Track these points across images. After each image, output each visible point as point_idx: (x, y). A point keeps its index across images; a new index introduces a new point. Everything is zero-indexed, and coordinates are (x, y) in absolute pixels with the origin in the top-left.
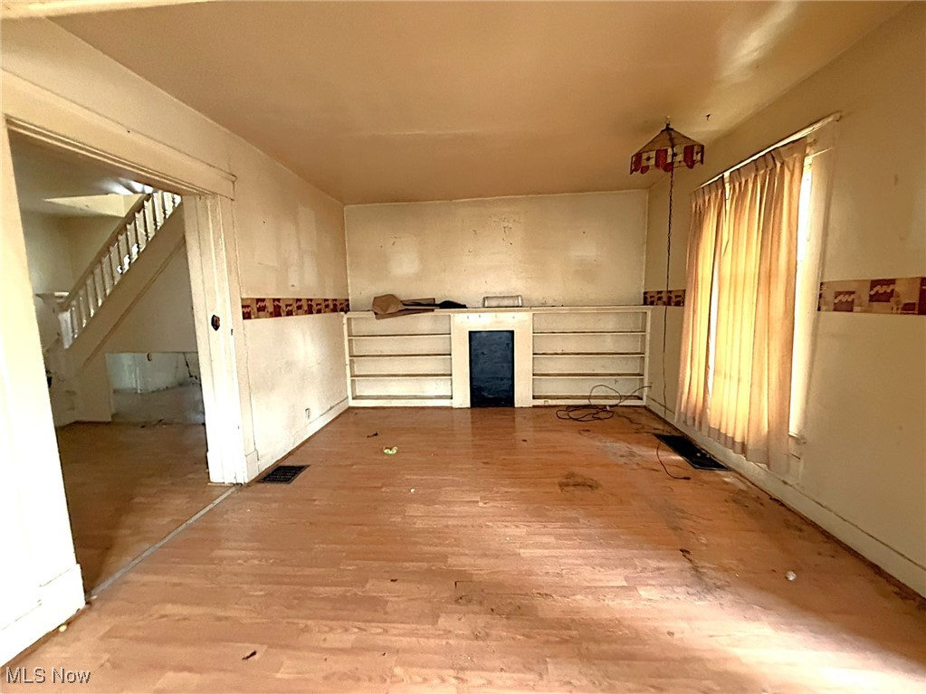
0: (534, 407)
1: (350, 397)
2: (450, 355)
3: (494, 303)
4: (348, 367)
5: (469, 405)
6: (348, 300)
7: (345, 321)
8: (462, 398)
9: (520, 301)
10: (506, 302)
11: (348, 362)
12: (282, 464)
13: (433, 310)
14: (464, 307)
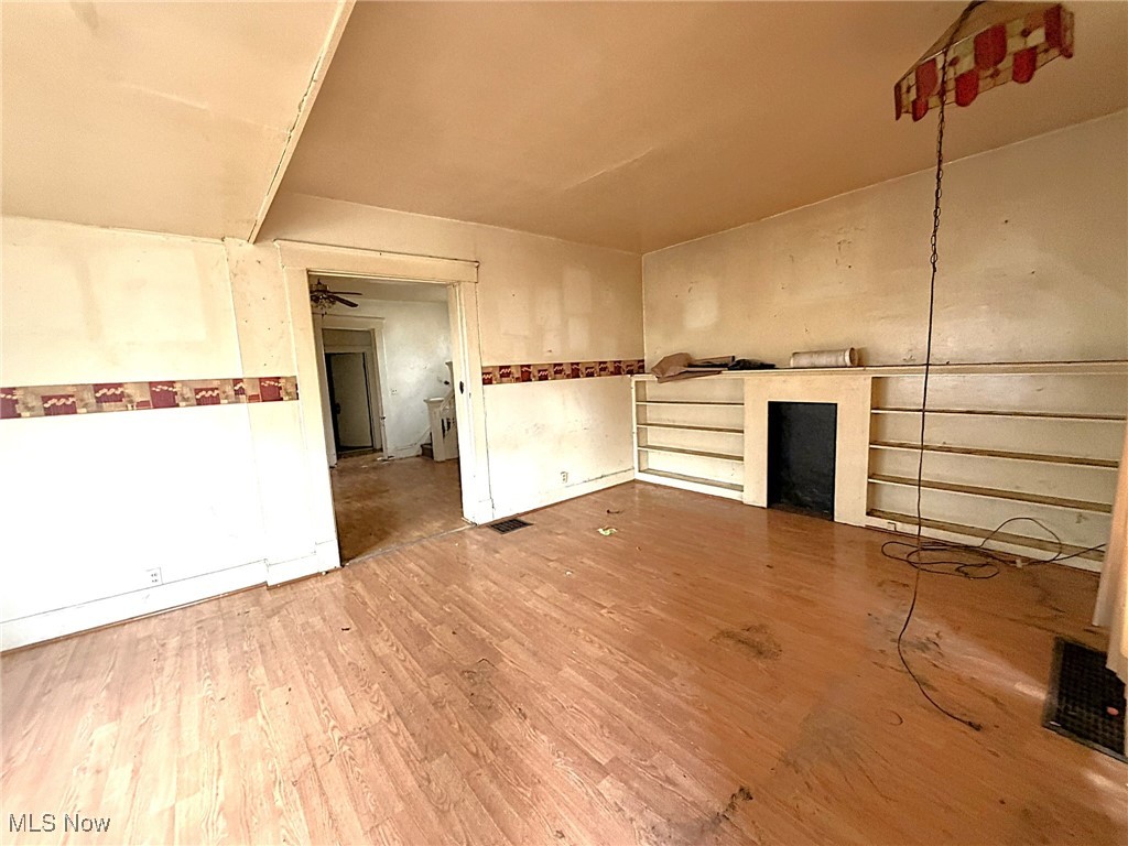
0: (868, 528)
1: (637, 469)
2: (742, 432)
3: (804, 361)
4: (635, 435)
5: (765, 505)
6: (643, 361)
7: (633, 385)
8: (755, 492)
9: (847, 358)
10: (823, 360)
11: (635, 430)
12: (519, 518)
13: (719, 372)
14: (772, 367)
